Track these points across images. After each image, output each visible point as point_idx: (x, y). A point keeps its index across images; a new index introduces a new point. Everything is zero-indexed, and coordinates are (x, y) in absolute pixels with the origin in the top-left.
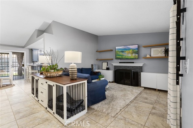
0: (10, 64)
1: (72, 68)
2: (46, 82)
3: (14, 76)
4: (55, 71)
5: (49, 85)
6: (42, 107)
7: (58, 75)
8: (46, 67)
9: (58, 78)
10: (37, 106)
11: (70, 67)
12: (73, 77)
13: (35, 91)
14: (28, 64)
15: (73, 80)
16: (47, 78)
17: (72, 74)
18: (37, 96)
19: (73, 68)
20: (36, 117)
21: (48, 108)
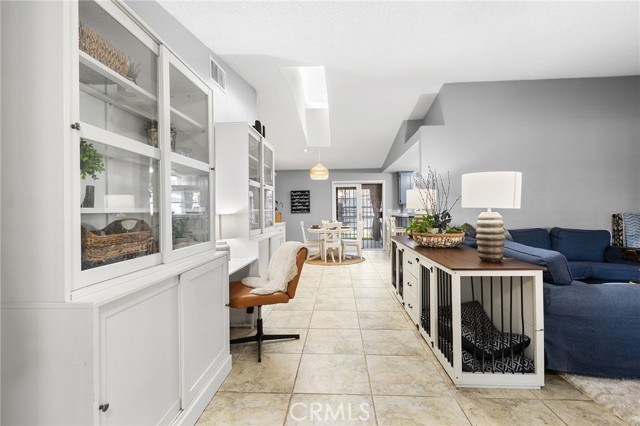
0: (359, 211)
1: (483, 226)
2: (418, 260)
3: (363, 239)
4: (440, 232)
5: (424, 269)
6: (410, 322)
7: (449, 244)
8: (418, 219)
9: (449, 251)
10: (400, 316)
11: (480, 222)
12: (489, 253)
13: (398, 280)
14: (390, 211)
15: (488, 262)
16: (421, 248)
17: (485, 243)
18: (401, 294)
19: (488, 226)
20: (395, 339)
21: (420, 327)
